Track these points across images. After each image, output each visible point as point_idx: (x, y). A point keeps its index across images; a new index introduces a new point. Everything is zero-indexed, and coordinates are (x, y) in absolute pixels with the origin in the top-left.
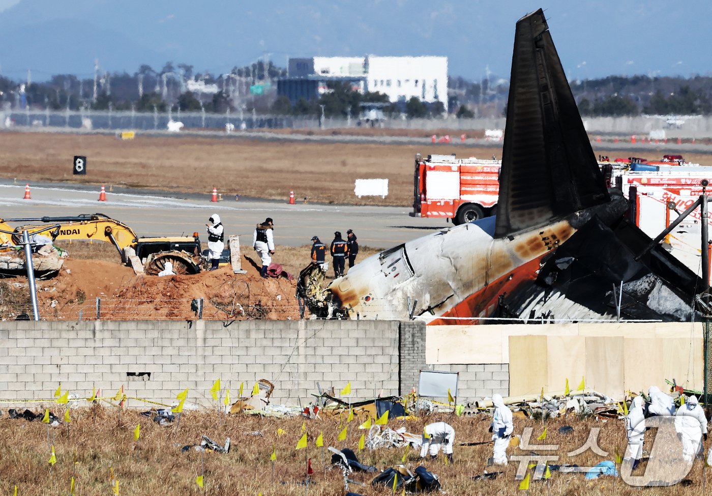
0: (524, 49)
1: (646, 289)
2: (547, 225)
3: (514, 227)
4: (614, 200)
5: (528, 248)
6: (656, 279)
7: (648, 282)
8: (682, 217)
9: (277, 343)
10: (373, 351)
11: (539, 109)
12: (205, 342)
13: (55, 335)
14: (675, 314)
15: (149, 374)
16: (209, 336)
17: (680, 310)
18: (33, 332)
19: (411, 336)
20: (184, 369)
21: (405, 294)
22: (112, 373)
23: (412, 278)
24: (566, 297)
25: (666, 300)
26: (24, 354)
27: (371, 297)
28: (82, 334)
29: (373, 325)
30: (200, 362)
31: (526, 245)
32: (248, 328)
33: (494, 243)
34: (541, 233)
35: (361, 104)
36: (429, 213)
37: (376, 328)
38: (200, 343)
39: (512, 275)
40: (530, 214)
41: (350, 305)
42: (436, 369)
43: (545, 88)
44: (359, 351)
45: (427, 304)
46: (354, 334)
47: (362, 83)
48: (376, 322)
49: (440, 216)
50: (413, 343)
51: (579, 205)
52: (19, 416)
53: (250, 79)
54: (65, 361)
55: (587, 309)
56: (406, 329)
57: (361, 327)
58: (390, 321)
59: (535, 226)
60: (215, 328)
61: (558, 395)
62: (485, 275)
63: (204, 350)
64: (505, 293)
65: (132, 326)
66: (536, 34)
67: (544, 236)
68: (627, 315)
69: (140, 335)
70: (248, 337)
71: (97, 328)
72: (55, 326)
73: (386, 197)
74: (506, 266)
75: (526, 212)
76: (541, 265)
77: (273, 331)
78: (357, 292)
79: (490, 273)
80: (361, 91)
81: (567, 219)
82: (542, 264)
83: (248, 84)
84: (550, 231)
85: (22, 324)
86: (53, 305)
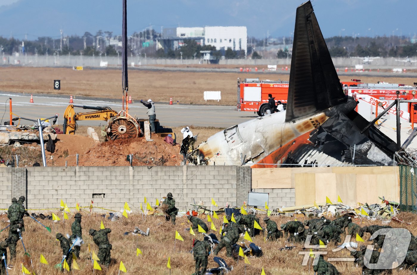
0: (301, 22)
1: (366, 149)
2: (313, 115)
3: (296, 116)
4: (349, 101)
5: (303, 127)
6: (372, 143)
7: (367, 145)
8: (386, 110)
9: (172, 178)
10: (223, 182)
11: (309, 53)
12: (134, 178)
13: (55, 174)
14: (382, 162)
15: (104, 194)
16: (136, 174)
17: (385, 160)
18: (43, 172)
19: (243, 173)
20: (123, 192)
21: (238, 152)
22: (84, 194)
23: (242, 143)
24: (323, 153)
25: (377, 154)
26: (38, 184)
27: (220, 153)
28: (69, 174)
29: (223, 168)
30: (131, 188)
31: (302, 125)
32: (156, 170)
33: (285, 125)
34: (311, 119)
35: (201, 52)
36: (245, 109)
37: (224, 170)
38: (131, 178)
39: (295, 141)
40: (304, 109)
41: (209, 157)
42: (256, 191)
43: (312, 42)
44: (215, 182)
45: (250, 157)
46: (212, 173)
47: (202, 41)
48: (224, 167)
49: (251, 110)
50: (244, 177)
51: (330, 104)
52: (37, 216)
53: (142, 39)
54: (60, 188)
55: (335, 159)
56: (240, 170)
57: (216, 169)
58: (232, 166)
59: (306, 115)
60: (139, 170)
61: (321, 205)
62: (280, 141)
63: (133, 182)
64: (291, 151)
65: (95, 169)
66: (307, 14)
67: (312, 120)
68: (356, 163)
69: (100, 174)
70: (157, 175)
71: (77, 170)
72: (54, 169)
73: (220, 101)
74: (291, 136)
75: (302, 108)
76: (310, 136)
77: (170, 172)
78: (212, 151)
79: (283, 140)
80: (202, 45)
81: (324, 112)
83: (141, 42)
84: (314, 118)
85: (37, 168)
86: (52, 158)
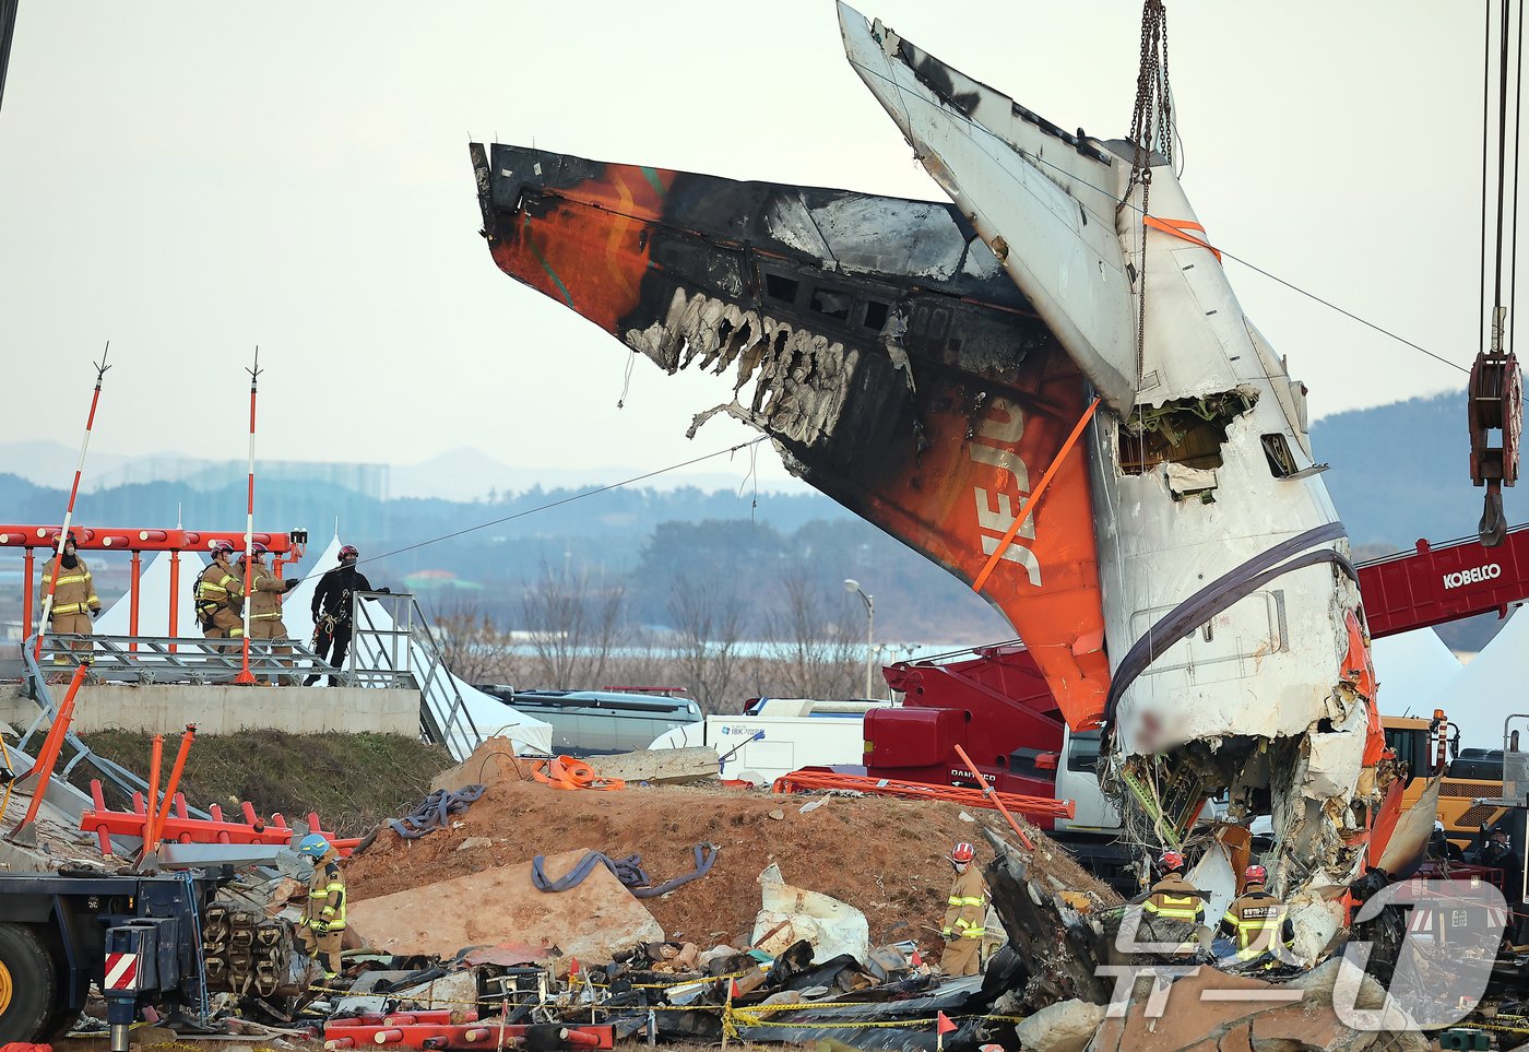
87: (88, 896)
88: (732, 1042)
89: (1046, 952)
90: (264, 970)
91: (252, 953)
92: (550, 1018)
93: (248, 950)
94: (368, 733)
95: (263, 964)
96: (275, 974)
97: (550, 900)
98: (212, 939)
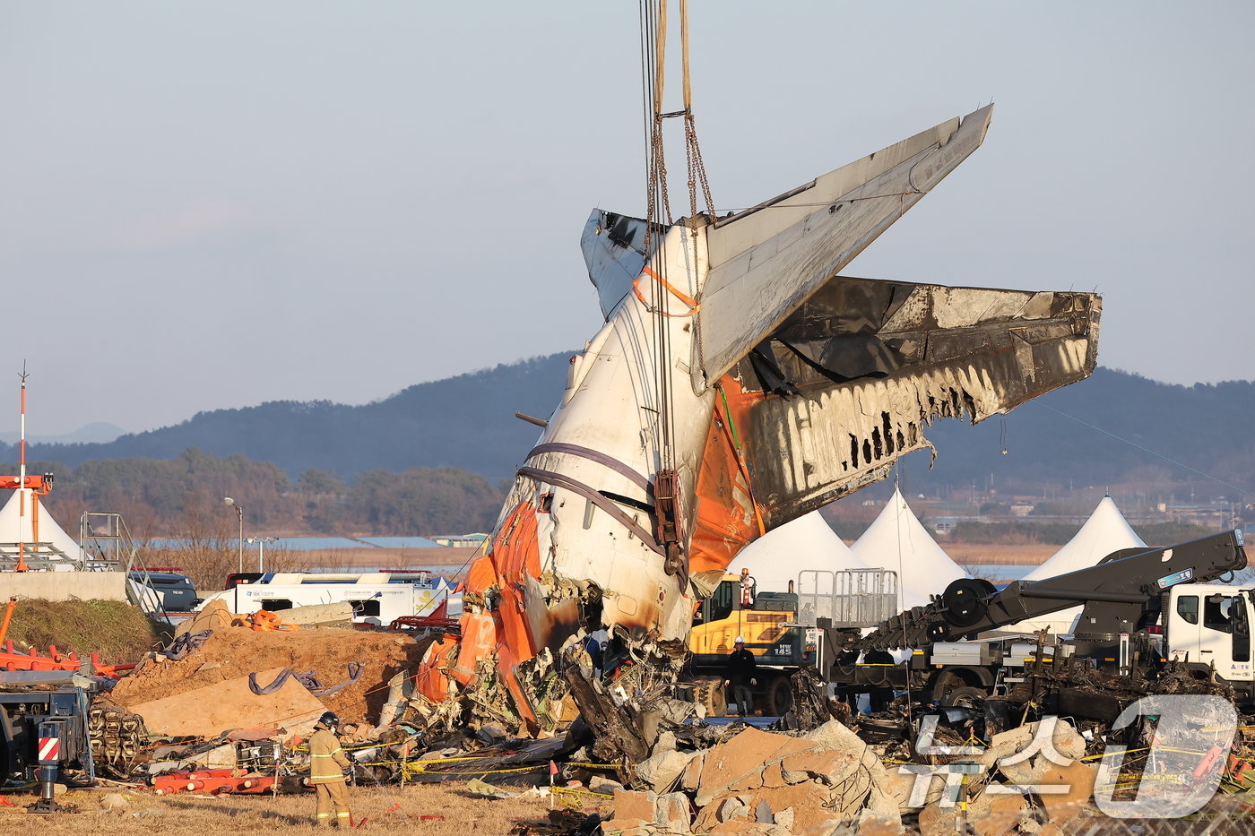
1: (923, 309)
7: (919, 300)
25: (969, 305)
76: (738, 379)
82: (736, 377)
87: (19, 704)
88: (408, 783)
89: (605, 723)
90: (127, 746)
91: (120, 737)
92: (289, 772)
93: (117, 734)
94: (95, 600)
95: (127, 743)
96: (135, 749)
97: (260, 699)
98: (95, 728)
